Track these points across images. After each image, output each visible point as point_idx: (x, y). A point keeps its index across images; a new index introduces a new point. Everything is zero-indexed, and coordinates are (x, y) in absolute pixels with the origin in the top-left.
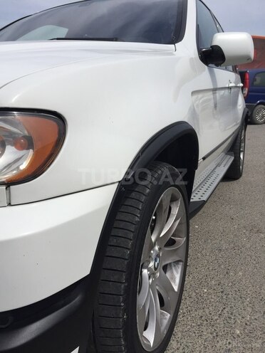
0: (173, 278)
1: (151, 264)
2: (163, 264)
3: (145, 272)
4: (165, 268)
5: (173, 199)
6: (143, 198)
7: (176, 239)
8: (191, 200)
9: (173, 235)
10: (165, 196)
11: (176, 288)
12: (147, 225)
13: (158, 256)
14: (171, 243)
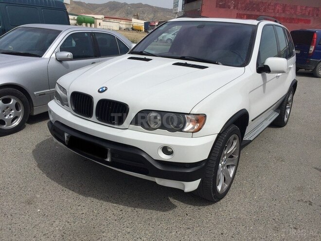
0: (231, 172)
1: (223, 163)
2: (227, 164)
3: (220, 164)
4: (228, 166)
5: (235, 139)
6: (224, 138)
7: (234, 156)
8: (244, 139)
9: (233, 154)
10: (231, 138)
11: (231, 176)
12: (224, 147)
13: (225, 160)
14: (231, 157)
